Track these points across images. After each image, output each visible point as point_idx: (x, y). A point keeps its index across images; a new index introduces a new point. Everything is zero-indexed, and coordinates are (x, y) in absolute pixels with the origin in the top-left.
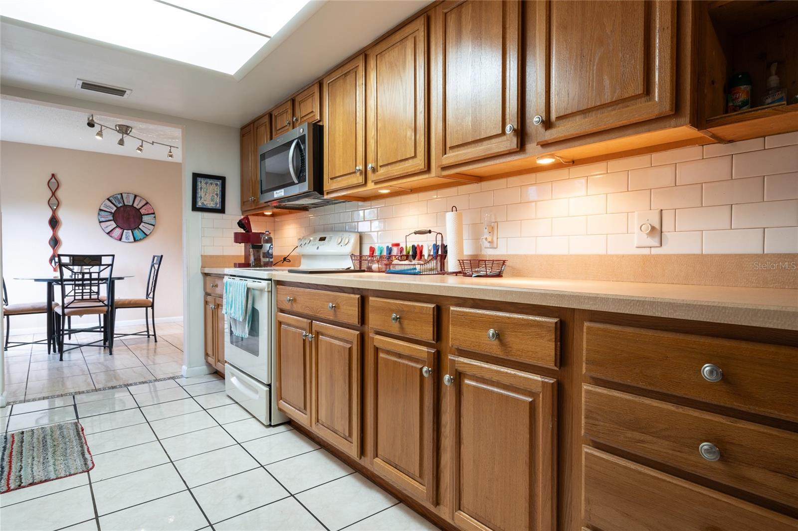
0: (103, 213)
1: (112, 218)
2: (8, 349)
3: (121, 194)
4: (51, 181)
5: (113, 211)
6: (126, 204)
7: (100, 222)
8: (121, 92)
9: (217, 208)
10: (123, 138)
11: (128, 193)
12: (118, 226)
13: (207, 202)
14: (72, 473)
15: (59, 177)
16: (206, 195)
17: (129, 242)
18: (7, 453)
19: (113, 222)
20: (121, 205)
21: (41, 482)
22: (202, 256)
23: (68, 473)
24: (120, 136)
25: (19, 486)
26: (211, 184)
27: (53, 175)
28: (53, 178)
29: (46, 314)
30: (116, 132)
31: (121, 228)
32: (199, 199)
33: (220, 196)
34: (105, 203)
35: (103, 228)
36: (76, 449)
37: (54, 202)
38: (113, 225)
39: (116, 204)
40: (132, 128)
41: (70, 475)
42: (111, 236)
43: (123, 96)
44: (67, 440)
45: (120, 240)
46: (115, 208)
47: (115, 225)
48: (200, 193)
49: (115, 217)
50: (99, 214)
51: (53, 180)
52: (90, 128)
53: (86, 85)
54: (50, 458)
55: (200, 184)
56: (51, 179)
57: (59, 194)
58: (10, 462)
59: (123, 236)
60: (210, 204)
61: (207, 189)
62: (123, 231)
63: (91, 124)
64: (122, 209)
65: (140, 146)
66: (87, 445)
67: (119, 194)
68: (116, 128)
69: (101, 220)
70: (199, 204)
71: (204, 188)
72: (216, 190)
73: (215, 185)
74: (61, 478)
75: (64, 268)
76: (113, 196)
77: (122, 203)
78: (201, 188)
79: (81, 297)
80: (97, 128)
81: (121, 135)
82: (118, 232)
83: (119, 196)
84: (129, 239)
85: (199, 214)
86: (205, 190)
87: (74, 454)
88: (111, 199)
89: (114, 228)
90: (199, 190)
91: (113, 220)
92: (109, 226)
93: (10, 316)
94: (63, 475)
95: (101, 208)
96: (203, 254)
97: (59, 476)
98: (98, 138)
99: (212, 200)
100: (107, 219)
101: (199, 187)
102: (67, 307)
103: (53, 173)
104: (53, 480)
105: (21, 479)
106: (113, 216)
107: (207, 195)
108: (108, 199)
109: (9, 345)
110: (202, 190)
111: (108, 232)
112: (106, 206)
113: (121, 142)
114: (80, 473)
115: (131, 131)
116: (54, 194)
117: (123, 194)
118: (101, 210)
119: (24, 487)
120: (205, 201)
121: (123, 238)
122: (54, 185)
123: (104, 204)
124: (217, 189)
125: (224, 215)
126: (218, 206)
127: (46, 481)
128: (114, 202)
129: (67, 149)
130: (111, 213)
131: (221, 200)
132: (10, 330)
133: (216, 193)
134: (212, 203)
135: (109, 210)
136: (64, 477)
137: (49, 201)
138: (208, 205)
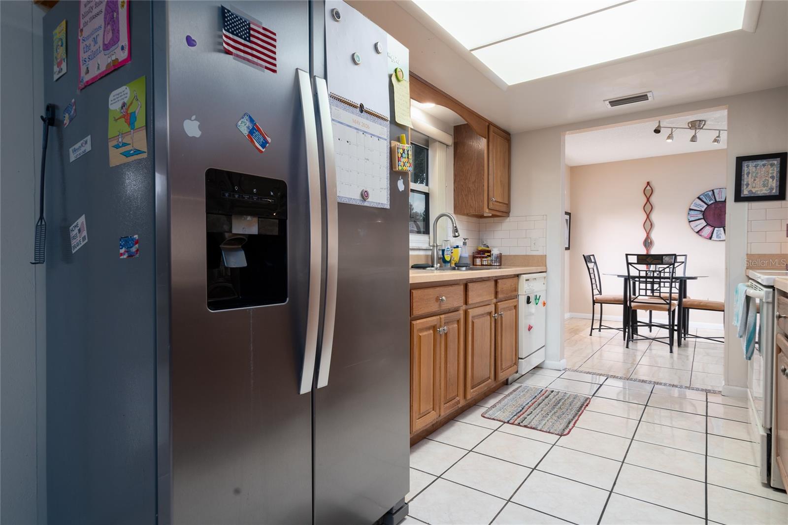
0: (692, 212)
1: (702, 217)
2: (601, 330)
3: (713, 191)
4: (647, 189)
5: (703, 209)
6: (718, 200)
7: (690, 222)
8: (644, 97)
9: (773, 194)
10: (695, 134)
11: (720, 189)
12: (708, 224)
13: (756, 189)
14: (551, 432)
15: (653, 184)
16: (755, 180)
17: (720, 241)
18: (533, 401)
19: (703, 221)
20: (712, 202)
21: (531, 428)
22: (747, 254)
23: (548, 430)
24: (692, 132)
25: (519, 424)
26: (764, 165)
27: (648, 183)
28: (648, 186)
29: (622, 305)
30: (689, 130)
31: (712, 226)
32: (745, 187)
33: (778, 179)
34: (695, 201)
35: (692, 227)
36: (570, 416)
37: (648, 208)
38: (703, 223)
39: (706, 202)
40: (705, 121)
41: (549, 432)
42: (700, 235)
43: (648, 99)
44: (570, 408)
45: (710, 238)
46: (706, 206)
47: (705, 224)
48: (746, 179)
49: (705, 215)
50: (689, 214)
51: (648, 187)
52: (657, 134)
53: (613, 103)
54: (550, 415)
55: (746, 169)
56: (647, 186)
57: (653, 199)
58: (530, 407)
59: (713, 235)
60: (761, 190)
61: (757, 173)
62: (714, 229)
63: (657, 131)
64: (713, 206)
65: (717, 137)
66: (579, 417)
67: (710, 191)
68: (689, 126)
69: (690, 220)
70: (745, 192)
71: (754, 172)
72: (770, 172)
73: (769, 166)
74: (543, 431)
75: (630, 266)
76: (704, 193)
77: (713, 199)
78: (748, 173)
79: (659, 294)
80: (665, 132)
81: (694, 131)
82: (708, 230)
83: (710, 193)
84: (720, 238)
85: (745, 205)
86: (754, 175)
87: (565, 420)
88: (701, 197)
89: (704, 227)
90: (746, 176)
91: (704, 218)
92: (699, 225)
93: (603, 304)
94: (545, 430)
95: (691, 208)
96: (749, 253)
97: (543, 429)
98: (669, 141)
99: (764, 186)
100: (697, 218)
101: (746, 172)
102: (633, 302)
103: (648, 181)
104: (538, 430)
105: (524, 420)
106: (703, 215)
107: (757, 180)
108: (699, 198)
109: (602, 327)
110: (750, 175)
111: (697, 231)
112: (696, 205)
113: (694, 139)
114: (556, 434)
115: (704, 125)
116: (648, 200)
117: (715, 191)
118: (691, 209)
119: (521, 426)
120: (753, 188)
121: (713, 236)
122: (648, 191)
123: (694, 203)
124: (773, 170)
125: (783, 202)
126: (774, 191)
127: (534, 428)
128: (705, 200)
129: (647, 158)
130: (701, 211)
131: (778, 183)
132: (603, 316)
133: (770, 175)
134: (764, 189)
135: (699, 209)
136: (545, 432)
137: (644, 207)
138: (759, 193)
